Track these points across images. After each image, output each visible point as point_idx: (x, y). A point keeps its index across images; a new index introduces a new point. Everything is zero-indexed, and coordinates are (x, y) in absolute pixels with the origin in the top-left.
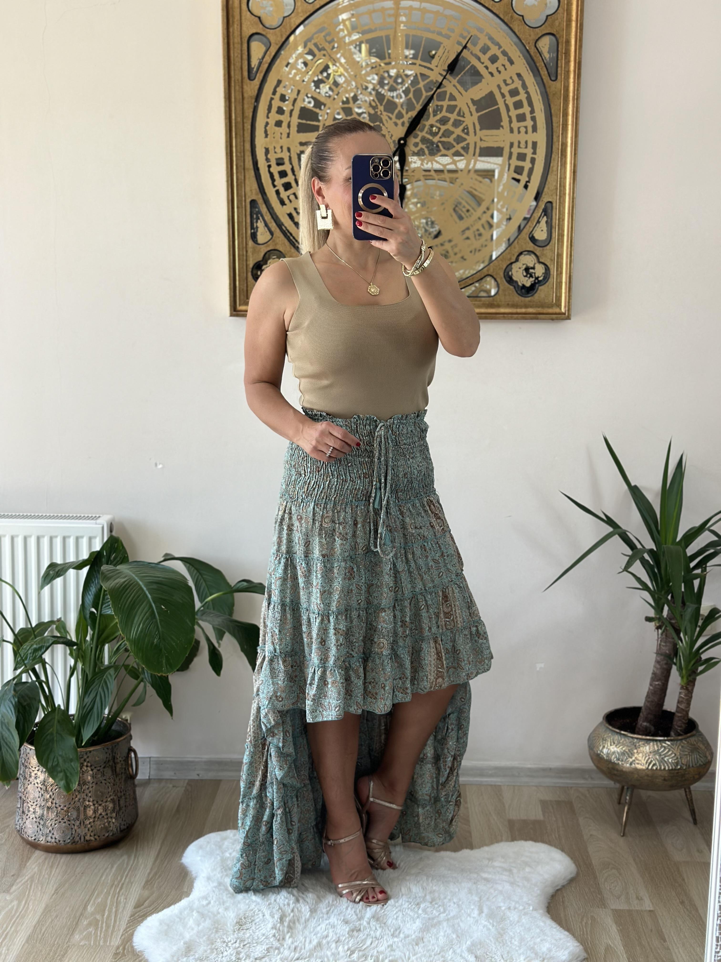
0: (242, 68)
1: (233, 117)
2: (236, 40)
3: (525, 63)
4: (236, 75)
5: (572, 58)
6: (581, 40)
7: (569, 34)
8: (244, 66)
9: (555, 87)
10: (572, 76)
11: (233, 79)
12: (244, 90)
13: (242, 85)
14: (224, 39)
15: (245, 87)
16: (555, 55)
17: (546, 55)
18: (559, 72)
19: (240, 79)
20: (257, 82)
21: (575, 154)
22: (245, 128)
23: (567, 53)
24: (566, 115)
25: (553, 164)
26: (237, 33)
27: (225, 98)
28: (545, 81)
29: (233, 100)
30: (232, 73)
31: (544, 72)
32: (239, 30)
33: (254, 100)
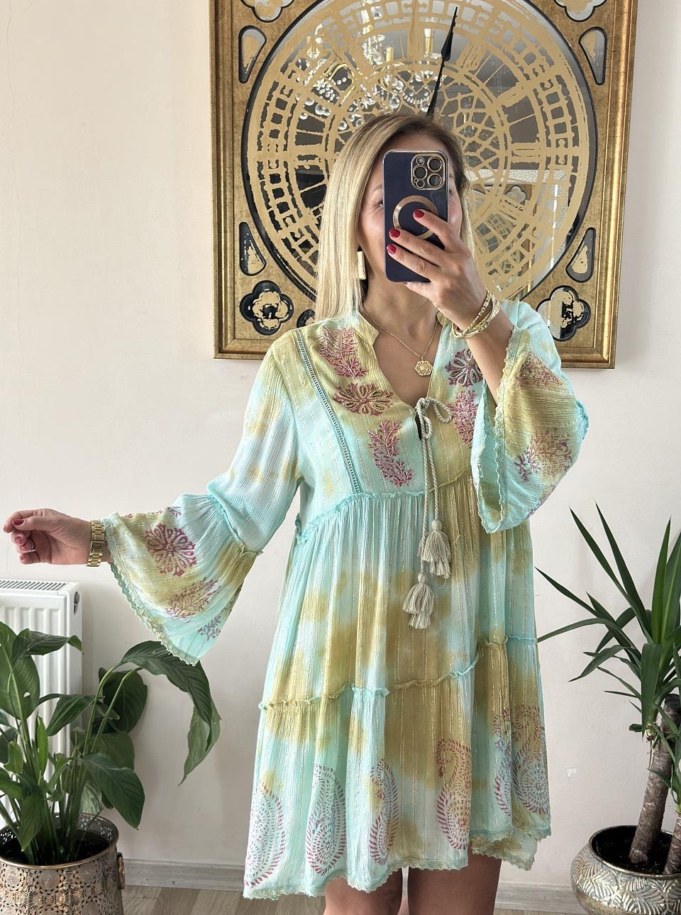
0: (232, 68)
1: (221, 126)
2: (226, 35)
3: (567, 63)
4: (225, 76)
5: (623, 57)
6: (634, 36)
7: (620, 28)
8: (234, 66)
9: (602, 91)
10: (622, 78)
11: (221, 81)
12: (235, 95)
13: (233, 88)
14: (211, 33)
15: (235, 90)
16: (602, 53)
17: (592, 54)
18: (606, 74)
19: (230, 81)
20: (250, 84)
21: (624, 172)
22: (235, 139)
23: (617, 51)
24: (613, 124)
25: (598, 184)
26: (227, 27)
27: (212, 103)
28: (589, 84)
29: (221, 106)
30: (221, 74)
31: (588, 74)
32: (230, 23)
33: (245, 107)
